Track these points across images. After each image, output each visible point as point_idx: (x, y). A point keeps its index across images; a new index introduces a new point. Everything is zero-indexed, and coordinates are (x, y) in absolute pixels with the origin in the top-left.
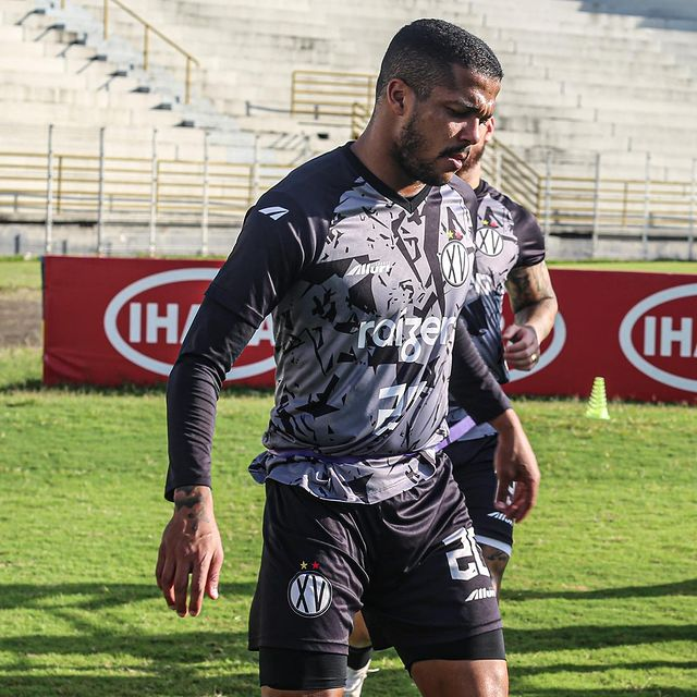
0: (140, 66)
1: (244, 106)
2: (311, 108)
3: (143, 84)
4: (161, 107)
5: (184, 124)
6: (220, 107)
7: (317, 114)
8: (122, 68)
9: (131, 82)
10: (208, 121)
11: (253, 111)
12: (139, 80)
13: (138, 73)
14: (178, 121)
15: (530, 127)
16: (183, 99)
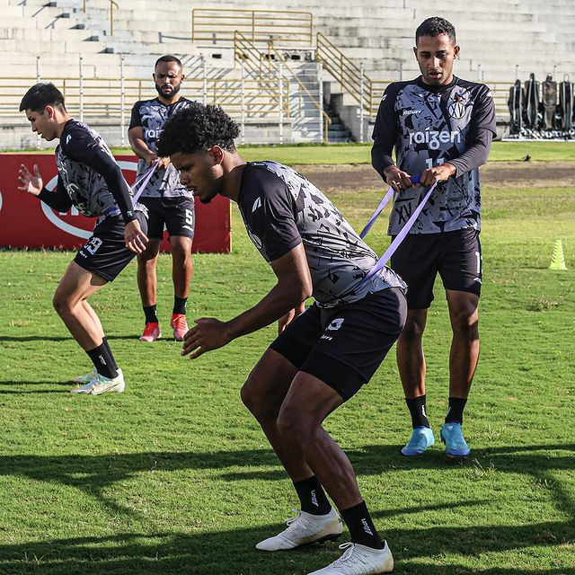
0: (81, 10)
1: (158, 35)
2: (210, 36)
3: (80, 23)
4: (91, 39)
5: (106, 51)
6: (138, 37)
7: (214, 40)
8: (66, 12)
9: (72, 22)
10: (125, 48)
11: (163, 39)
12: (77, 20)
13: (79, 15)
14: (102, 49)
15: (383, 44)
16: (108, 33)
